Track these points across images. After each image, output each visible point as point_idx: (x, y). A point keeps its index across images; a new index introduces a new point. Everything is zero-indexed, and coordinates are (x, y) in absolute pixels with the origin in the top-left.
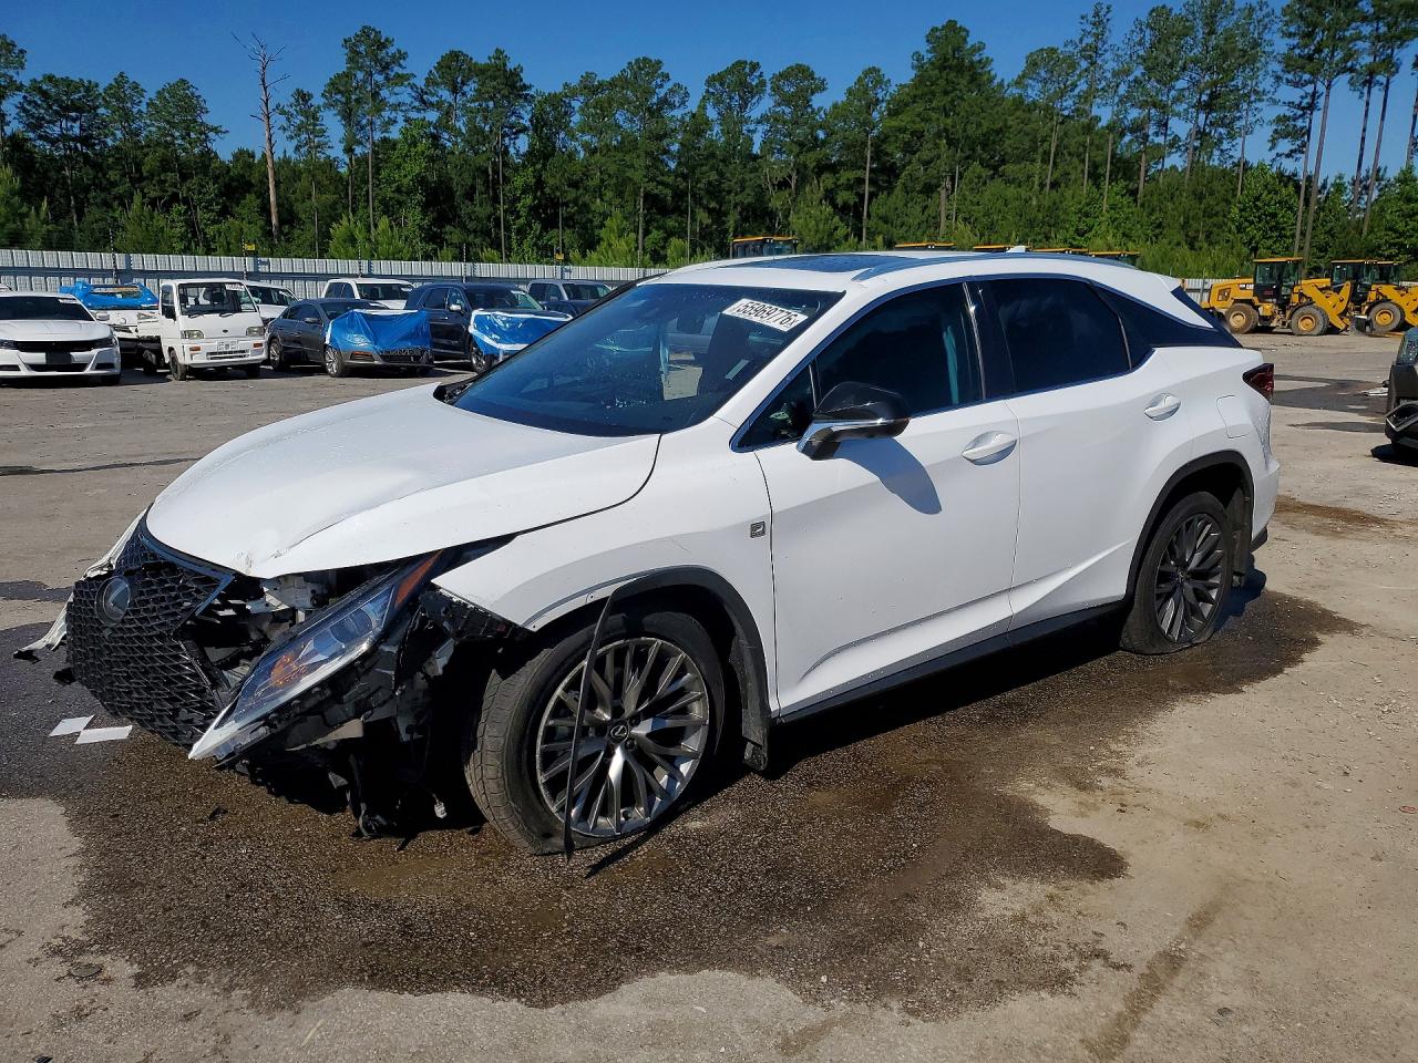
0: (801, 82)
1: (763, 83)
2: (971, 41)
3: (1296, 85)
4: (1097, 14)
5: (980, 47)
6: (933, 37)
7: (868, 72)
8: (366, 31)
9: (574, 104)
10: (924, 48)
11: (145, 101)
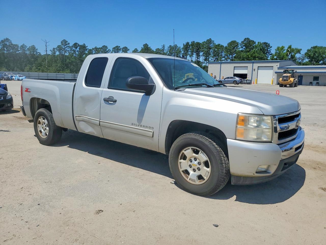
0: (126, 49)
4: (163, 45)
5: (150, 47)
6: (144, 45)
7: (135, 49)
8: (64, 40)
9: (93, 51)
10: (143, 47)
11: (27, 48)
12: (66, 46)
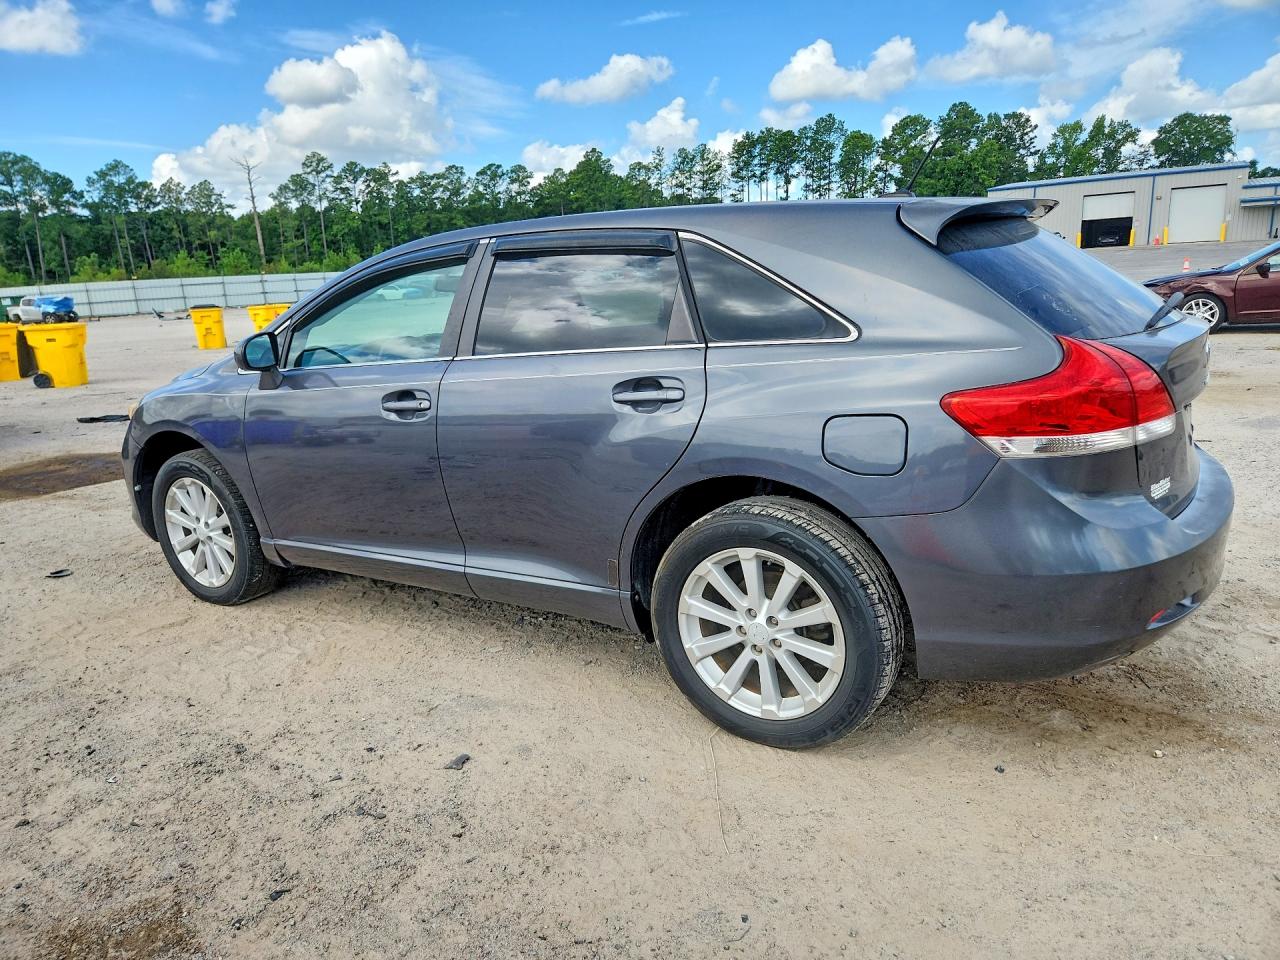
0: (519, 174)
1: (503, 174)
2: (604, 158)
3: (737, 182)
4: (658, 151)
5: (608, 160)
6: (586, 156)
7: (555, 169)
8: (313, 154)
9: (414, 185)
11: (184, 192)
12: (323, 175)
